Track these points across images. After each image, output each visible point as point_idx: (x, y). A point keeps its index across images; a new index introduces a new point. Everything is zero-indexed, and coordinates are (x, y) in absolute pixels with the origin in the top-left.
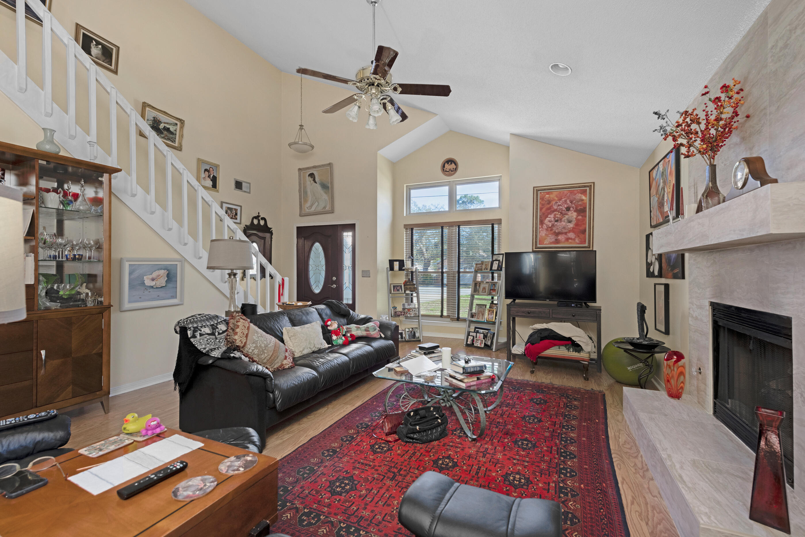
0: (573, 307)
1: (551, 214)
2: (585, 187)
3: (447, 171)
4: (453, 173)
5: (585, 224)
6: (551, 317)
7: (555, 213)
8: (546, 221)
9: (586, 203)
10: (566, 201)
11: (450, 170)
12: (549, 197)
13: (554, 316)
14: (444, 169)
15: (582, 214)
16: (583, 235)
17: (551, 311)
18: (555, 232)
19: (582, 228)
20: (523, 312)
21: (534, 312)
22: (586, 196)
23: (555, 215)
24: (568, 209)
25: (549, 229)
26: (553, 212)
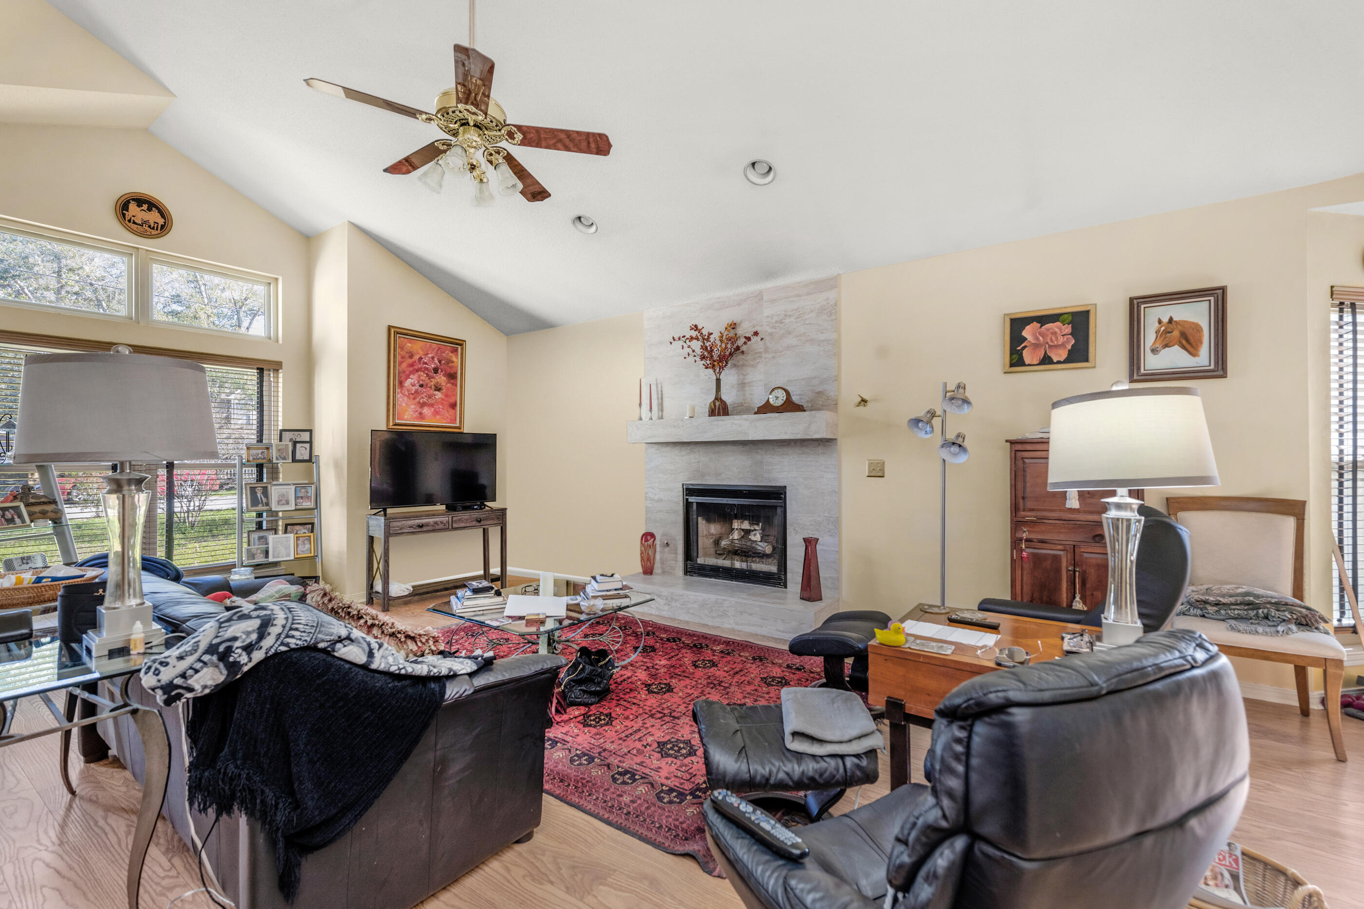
0: (476, 509)
1: (414, 374)
2: (457, 344)
3: (134, 223)
4: (154, 232)
5: (456, 395)
6: (450, 527)
7: (419, 373)
8: (408, 383)
9: (457, 367)
10: (433, 358)
11: (145, 222)
12: (412, 347)
13: (455, 525)
14: (124, 215)
15: (452, 381)
16: (453, 411)
17: (450, 519)
18: (419, 403)
19: (452, 400)
20: (411, 527)
21: (427, 525)
22: (457, 358)
23: (419, 377)
24: (436, 370)
25: (412, 397)
26: (417, 371)
